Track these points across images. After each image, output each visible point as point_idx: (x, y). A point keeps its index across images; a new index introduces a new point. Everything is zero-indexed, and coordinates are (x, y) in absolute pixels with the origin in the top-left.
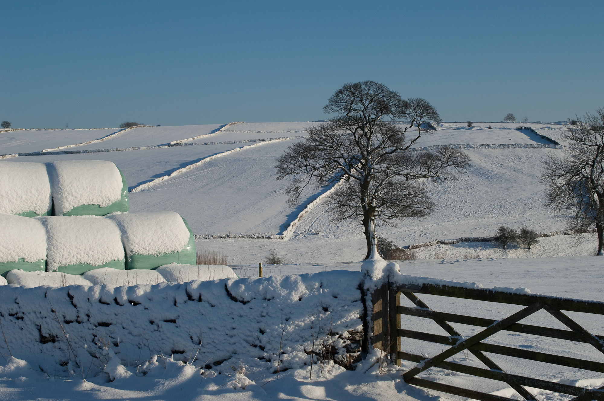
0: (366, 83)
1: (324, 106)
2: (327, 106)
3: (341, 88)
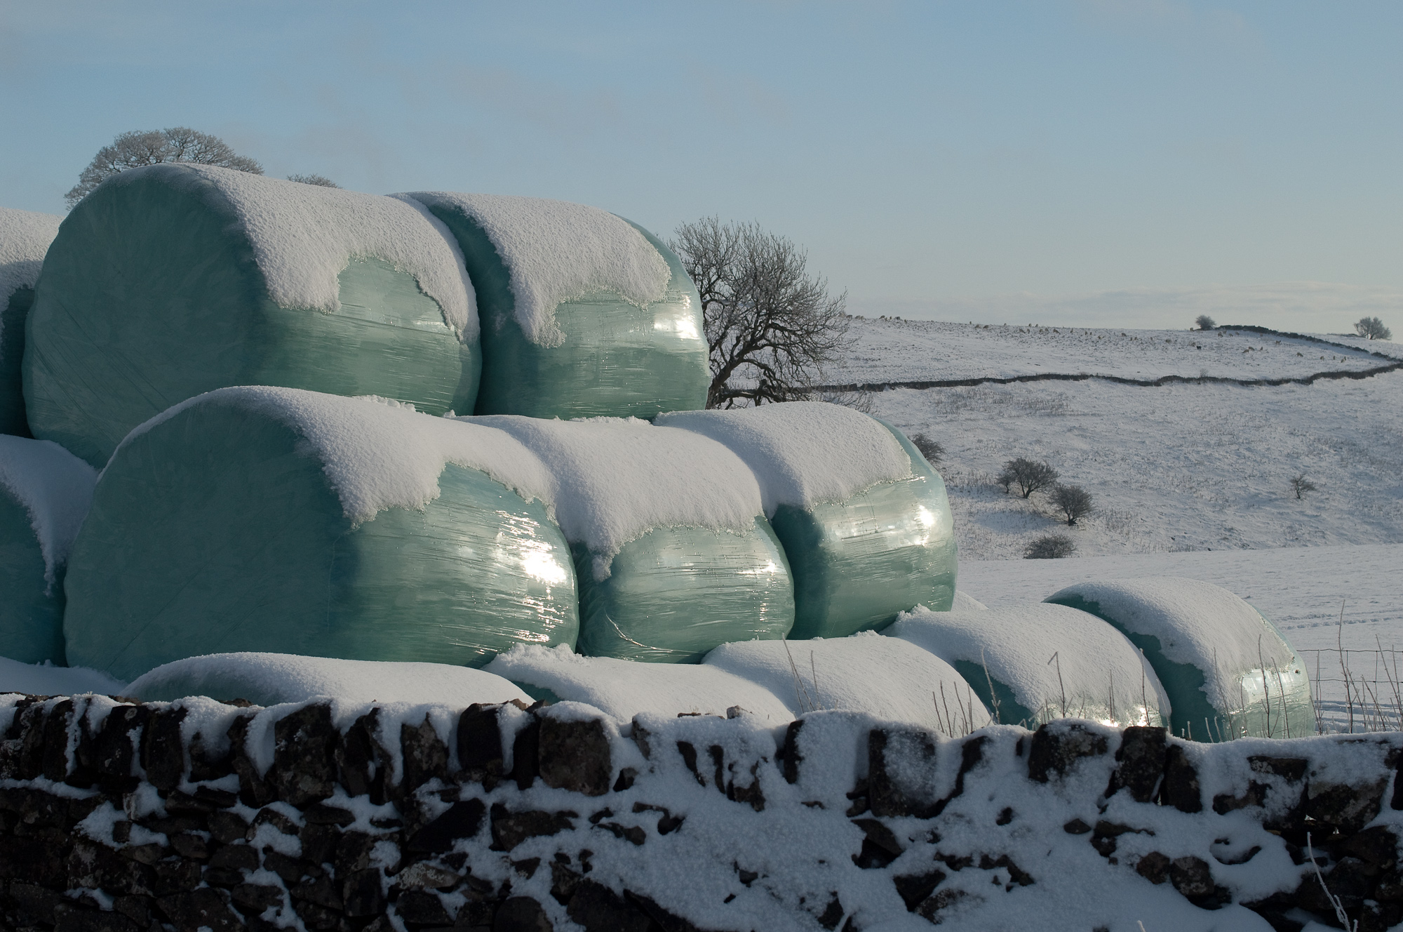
0: (172, 134)
1: (67, 192)
2: (75, 190)
3: (109, 143)
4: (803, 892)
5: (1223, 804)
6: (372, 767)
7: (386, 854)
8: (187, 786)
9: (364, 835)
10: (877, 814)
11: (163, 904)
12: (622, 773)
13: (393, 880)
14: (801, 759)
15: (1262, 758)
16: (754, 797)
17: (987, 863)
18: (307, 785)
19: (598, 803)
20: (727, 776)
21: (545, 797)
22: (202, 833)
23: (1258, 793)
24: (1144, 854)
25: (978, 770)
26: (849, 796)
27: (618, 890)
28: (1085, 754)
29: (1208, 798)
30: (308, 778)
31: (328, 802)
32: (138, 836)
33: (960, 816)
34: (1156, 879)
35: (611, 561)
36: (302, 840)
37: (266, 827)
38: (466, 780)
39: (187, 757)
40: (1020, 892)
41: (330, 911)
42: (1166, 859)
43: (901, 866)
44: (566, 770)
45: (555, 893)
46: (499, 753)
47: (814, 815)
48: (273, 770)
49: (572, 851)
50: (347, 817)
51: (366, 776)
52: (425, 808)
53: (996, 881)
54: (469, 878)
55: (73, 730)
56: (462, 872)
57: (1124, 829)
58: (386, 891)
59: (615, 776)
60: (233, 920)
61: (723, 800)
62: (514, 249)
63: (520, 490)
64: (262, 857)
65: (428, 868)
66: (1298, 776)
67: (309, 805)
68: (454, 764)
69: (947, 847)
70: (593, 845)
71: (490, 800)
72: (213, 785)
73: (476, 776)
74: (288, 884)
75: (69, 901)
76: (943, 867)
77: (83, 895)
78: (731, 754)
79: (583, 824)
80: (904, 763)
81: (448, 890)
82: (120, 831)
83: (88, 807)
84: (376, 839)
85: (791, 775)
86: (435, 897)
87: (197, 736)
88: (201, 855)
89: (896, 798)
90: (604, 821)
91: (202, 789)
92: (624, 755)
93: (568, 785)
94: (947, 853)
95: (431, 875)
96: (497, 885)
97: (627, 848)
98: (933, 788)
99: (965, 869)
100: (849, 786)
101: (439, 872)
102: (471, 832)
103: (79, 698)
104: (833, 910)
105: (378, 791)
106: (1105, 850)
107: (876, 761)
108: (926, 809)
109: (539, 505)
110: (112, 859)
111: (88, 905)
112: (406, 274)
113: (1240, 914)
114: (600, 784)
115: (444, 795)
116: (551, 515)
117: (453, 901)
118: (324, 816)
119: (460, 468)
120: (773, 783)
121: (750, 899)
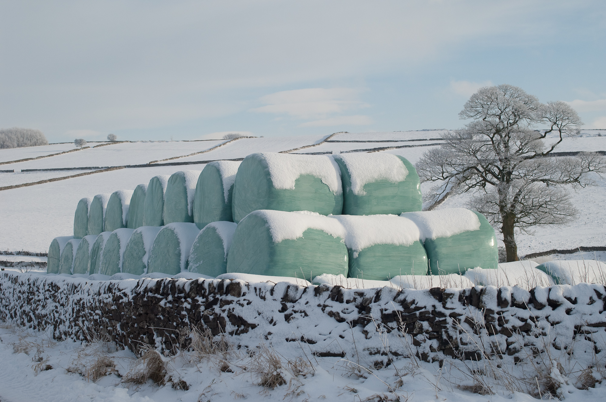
2: (462, 112)
3: (476, 92)
4: (268, 317)
5: (348, 302)
6: (203, 291)
7: (202, 308)
8: (176, 295)
9: (199, 305)
10: (285, 302)
11: (170, 318)
12: (244, 293)
13: (203, 313)
14: (274, 291)
15: (356, 292)
16: (264, 298)
17: (301, 312)
18: (193, 295)
19: (238, 299)
20: (261, 294)
21: (229, 298)
22: (176, 304)
23: (355, 299)
24: (329, 311)
25: (305, 294)
26: (282, 298)
27: (237, 316)
28: (324, 291)
29: (345, 300)
30: (193, 294)
31: (195, 298)
32: (168, 305)
33: (299, 303)
34: (331, 316)
35: (358, 253)
36: (191, 306)
37: (186, 303)
38: (217, 294)
39: (177, 290)
40: (306, 317)
41: (193, 319)
42: (333, 312)
43: (286, 313)
44: (234, 292)
45: (227, 316)
46: (223, 289)
47: (274, 302)
48: (189, 292)
49: (231, 308)
50: (197, 301)
51: (202, 293)
52: (209, 299)
53: (301, 316)
54: (215, 313)
55: (162, 285)
56: (214, 312)
57: (327, 306)
58: (201, 315)
59: (242, 294)
60: (179, 321)
61: (259, 298)
62: (353, 170)
63: (332, 235)
64: (184, 309)
65: (208, 311)
66: (362, 297)
67: (193, 299)
68: (216, 291)
69: (295, 309)
70: (235, 307)
71: (220, 298)
72: (179, 295)
73: (219, 293)
74: (188, 314)
75: (157, 318)
76: (293, 312)
77: (159, 317)
78: (262, 290)
79: (234, 303)
80: (291, 292)
81: (211, 315)
82: (165, 304)
83: (162, 299)
84: (202, 305)
85: (272, 294)
86: (209, 316)
87: (179, 286)
88: (176, 308)
89: (289, 299)
90: (238, 302)
91: (178, 296)
92: (244, 289)
93: (234, 295)
94: (294, 310)
95: (208, 312)
96: (219, 314)
97: (240, 307)
98: (296, 297)
99: (297, 313)
100: (282, 296)
101: (210, 312)
102: (216, 304)
103: (165, 278)
104: (272, 320)
105: (203, 296)
106: (323, 310)
107: (287, 291)
108: (294, 301)
109: (339, 238)
110: (164, 310)
111: (160, 319)
112: (318, 178)
113: (344, 324)
114: (239, 295)
115: (213, 297)
116: (342, 241)
117: (211, 317)
118: (195, 301)
119: (313, 230)
120: (268, 295)
121: (259, 318)
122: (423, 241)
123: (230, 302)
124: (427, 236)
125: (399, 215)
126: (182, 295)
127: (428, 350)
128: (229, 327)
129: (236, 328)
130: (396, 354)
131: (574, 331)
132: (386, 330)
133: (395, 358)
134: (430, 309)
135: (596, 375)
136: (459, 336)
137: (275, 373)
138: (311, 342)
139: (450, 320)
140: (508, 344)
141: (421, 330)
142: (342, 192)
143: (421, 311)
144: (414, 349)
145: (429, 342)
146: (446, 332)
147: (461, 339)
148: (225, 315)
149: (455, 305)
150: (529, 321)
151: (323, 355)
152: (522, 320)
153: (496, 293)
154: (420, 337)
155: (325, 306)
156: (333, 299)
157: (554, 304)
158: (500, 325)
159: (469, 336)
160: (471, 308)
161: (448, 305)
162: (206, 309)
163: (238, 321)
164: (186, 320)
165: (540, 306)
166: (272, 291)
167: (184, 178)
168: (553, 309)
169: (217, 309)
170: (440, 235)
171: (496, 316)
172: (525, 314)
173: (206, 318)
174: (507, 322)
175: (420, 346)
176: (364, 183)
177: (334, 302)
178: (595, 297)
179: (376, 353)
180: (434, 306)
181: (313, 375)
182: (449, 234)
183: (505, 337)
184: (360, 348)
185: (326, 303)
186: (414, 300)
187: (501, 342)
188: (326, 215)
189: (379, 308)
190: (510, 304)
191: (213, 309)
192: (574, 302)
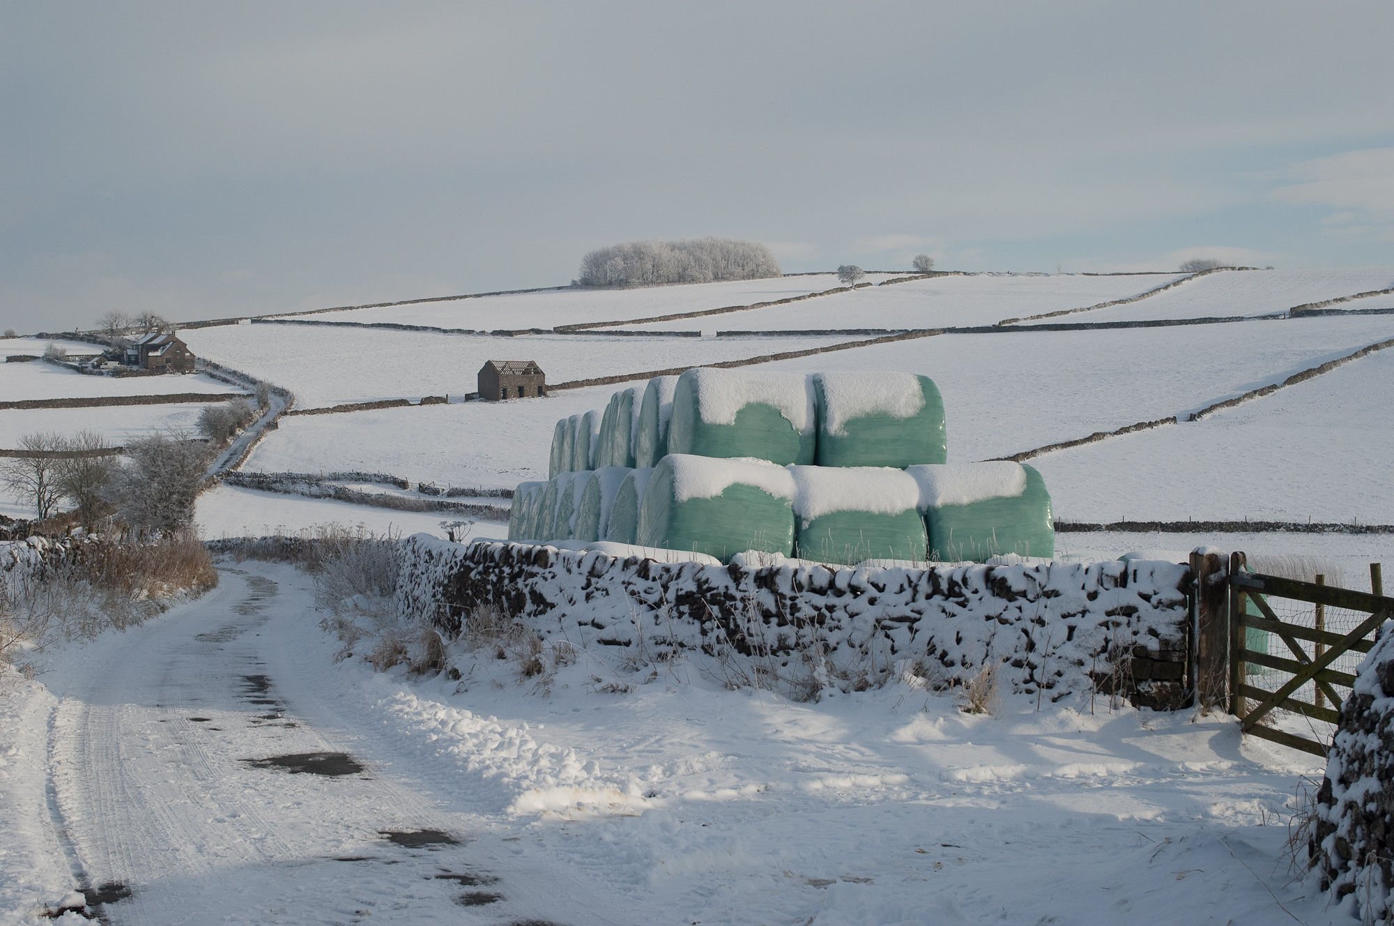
4: (568, 594)
5: (654, 580)
6: (511, 560)
7: (506, 581)
8: (487, 564)
9: (504, 577)
10: (591, 577)
12: (551, 564)
13: (506, 588)
14: (582, 563)
15: (663, 567)
16: (569, 571)
17: (603, 590)
18: (501, 564)
19: (544, 571)
20: (568, 566)
21: (535, 569)
22: (485, 576)
23: (661, 577)
24: (632, 590)
26: (588, 572)
27: (539, 592)
28: (632, 565)
29: (651, 577)
30: (502, 562)
31: (502, 569)
32: (478, 577)
33: (603, 578)
34: (632, 596)
35: (809, 523)
36: (497, 578)
37: (493, 574)
38: (524, 564)
39: (488, 557)
40: (607, 597)
42: (635, 591)
43: (588, 590)
44: (541, 562)
45: (529, 592)
46: (531, 558)
47: (579, 576)
48: (498, 561)
49: (535, 583)
50: (503, 572)
51: (509, 562)
53: (603, 594)
54: (517, 588)
55: (478, 550)
56: (517, 586)
57: (631, 583)
58: (504, 591)
59: (549, 564)
60: (484, 597)
61: (565, 571)
62: (833, 398)
63: (773, 495)
64: (491, 582)
65: (511, 585)
67: (500, 569)
68: (524, 560)
69: (598, 586)
70: (538, 581)
71: (526, 569)
72: (489, 564)
73: (526, 563)
74: (493, 589)
75: (466, 594)
76: (596, 590)
78: (571, 560)
79: (539, 576)
80: (599, 564)
81: (513, 591)
82: (476, 575)
83: (473, 569)
84: (507, 578)
85: (579, 567)
86: (511, 592)
87: (490, 552)
88: (483, 581)
89: (595, 573)
90: (543, 575)
92: (552, 559)
93: (541, 566)
94: (596, 587)
95: (512, 587)
96: (521, 590)
97: (544, 581)
98: (602, 571)
99: (599, 591)
100: (589, 569)
102: (520, 577)
104: (572, 599)
105: (512, 567)
106: (626, 588)
107: (595, 564)
108: (599, 577)
109: (783, 499)
110: (473, 582)
111: (468, 594)
112: (776, 410)
113: (644, 606)
114: (545, 566)
115: (520, 568)
116: (788, 504)
117: (513, 593)
118: (502, 572)
119: (742, 486)
120: (574, 568)
121: (560, 595)
122: (924, 509)
123: (533, 575)
124: (930, 503)
125: (904, 469)
126: (493, 564)
127: (714, 639)
128: (529, 606)
129: (536, 607)
130: (681, 645)
131: (875, 626)
132: (676, 614)
133: (680, 649)
134: (722, 590)
135: (870, 678)
136: (746, 625)
137: (533, 659)
138: (600, 627)
139: (740, 605)
140: (799, 638)
141: (710, 618)
142: (814, 430)
143: (713, 592)
144: (699, 640)
145: (716, 632)
146: (734, 619)
147: (748, 629)
148: (526, 591)
149: (749, 585)
150: (824, 610)
151: (607, 643)
152: (817, 608)
153: (792, 573)
154: (708, 625)
155: (629, 583)
156: (639, 576)
157: (855, 590)
158: (792, 614)
159: (757, 626)
160: (764, 591)
161: (742, 587)
162: (510, 582)
163: (538, 598)
164: (490, 597)
165: (840, 593)
166: (579, 564)
167: (632, 398)
168: (855, 598)
169: (520, 581)
170: (949, 501)
171: (788, 602)
172: (821, 601)
173: (508, 594)
174: (799, 610)
175: (706, 635)
176: (847, 419)
177: (640, 578)
178: (906, 585)
179: (662, 643)
180: (727, 587)
181: (574, 663)
182: (965, 500)
183: (795, 629)
184: (646, 636)
185: (631, 580)
186: (708, 579)
187: (790, 635)
188: (784, 465)
189: (676, 587)
190: (806, 587)
191: (516, 584)
192: (881, 590)
